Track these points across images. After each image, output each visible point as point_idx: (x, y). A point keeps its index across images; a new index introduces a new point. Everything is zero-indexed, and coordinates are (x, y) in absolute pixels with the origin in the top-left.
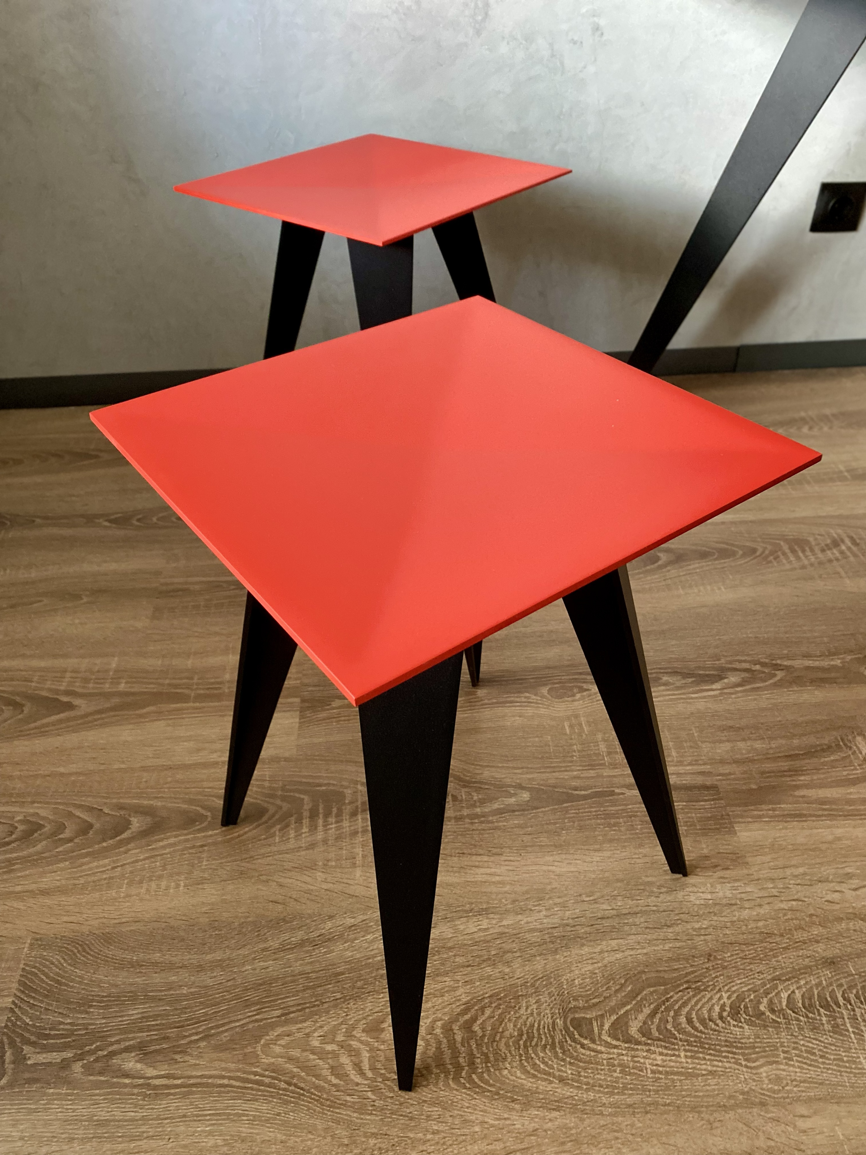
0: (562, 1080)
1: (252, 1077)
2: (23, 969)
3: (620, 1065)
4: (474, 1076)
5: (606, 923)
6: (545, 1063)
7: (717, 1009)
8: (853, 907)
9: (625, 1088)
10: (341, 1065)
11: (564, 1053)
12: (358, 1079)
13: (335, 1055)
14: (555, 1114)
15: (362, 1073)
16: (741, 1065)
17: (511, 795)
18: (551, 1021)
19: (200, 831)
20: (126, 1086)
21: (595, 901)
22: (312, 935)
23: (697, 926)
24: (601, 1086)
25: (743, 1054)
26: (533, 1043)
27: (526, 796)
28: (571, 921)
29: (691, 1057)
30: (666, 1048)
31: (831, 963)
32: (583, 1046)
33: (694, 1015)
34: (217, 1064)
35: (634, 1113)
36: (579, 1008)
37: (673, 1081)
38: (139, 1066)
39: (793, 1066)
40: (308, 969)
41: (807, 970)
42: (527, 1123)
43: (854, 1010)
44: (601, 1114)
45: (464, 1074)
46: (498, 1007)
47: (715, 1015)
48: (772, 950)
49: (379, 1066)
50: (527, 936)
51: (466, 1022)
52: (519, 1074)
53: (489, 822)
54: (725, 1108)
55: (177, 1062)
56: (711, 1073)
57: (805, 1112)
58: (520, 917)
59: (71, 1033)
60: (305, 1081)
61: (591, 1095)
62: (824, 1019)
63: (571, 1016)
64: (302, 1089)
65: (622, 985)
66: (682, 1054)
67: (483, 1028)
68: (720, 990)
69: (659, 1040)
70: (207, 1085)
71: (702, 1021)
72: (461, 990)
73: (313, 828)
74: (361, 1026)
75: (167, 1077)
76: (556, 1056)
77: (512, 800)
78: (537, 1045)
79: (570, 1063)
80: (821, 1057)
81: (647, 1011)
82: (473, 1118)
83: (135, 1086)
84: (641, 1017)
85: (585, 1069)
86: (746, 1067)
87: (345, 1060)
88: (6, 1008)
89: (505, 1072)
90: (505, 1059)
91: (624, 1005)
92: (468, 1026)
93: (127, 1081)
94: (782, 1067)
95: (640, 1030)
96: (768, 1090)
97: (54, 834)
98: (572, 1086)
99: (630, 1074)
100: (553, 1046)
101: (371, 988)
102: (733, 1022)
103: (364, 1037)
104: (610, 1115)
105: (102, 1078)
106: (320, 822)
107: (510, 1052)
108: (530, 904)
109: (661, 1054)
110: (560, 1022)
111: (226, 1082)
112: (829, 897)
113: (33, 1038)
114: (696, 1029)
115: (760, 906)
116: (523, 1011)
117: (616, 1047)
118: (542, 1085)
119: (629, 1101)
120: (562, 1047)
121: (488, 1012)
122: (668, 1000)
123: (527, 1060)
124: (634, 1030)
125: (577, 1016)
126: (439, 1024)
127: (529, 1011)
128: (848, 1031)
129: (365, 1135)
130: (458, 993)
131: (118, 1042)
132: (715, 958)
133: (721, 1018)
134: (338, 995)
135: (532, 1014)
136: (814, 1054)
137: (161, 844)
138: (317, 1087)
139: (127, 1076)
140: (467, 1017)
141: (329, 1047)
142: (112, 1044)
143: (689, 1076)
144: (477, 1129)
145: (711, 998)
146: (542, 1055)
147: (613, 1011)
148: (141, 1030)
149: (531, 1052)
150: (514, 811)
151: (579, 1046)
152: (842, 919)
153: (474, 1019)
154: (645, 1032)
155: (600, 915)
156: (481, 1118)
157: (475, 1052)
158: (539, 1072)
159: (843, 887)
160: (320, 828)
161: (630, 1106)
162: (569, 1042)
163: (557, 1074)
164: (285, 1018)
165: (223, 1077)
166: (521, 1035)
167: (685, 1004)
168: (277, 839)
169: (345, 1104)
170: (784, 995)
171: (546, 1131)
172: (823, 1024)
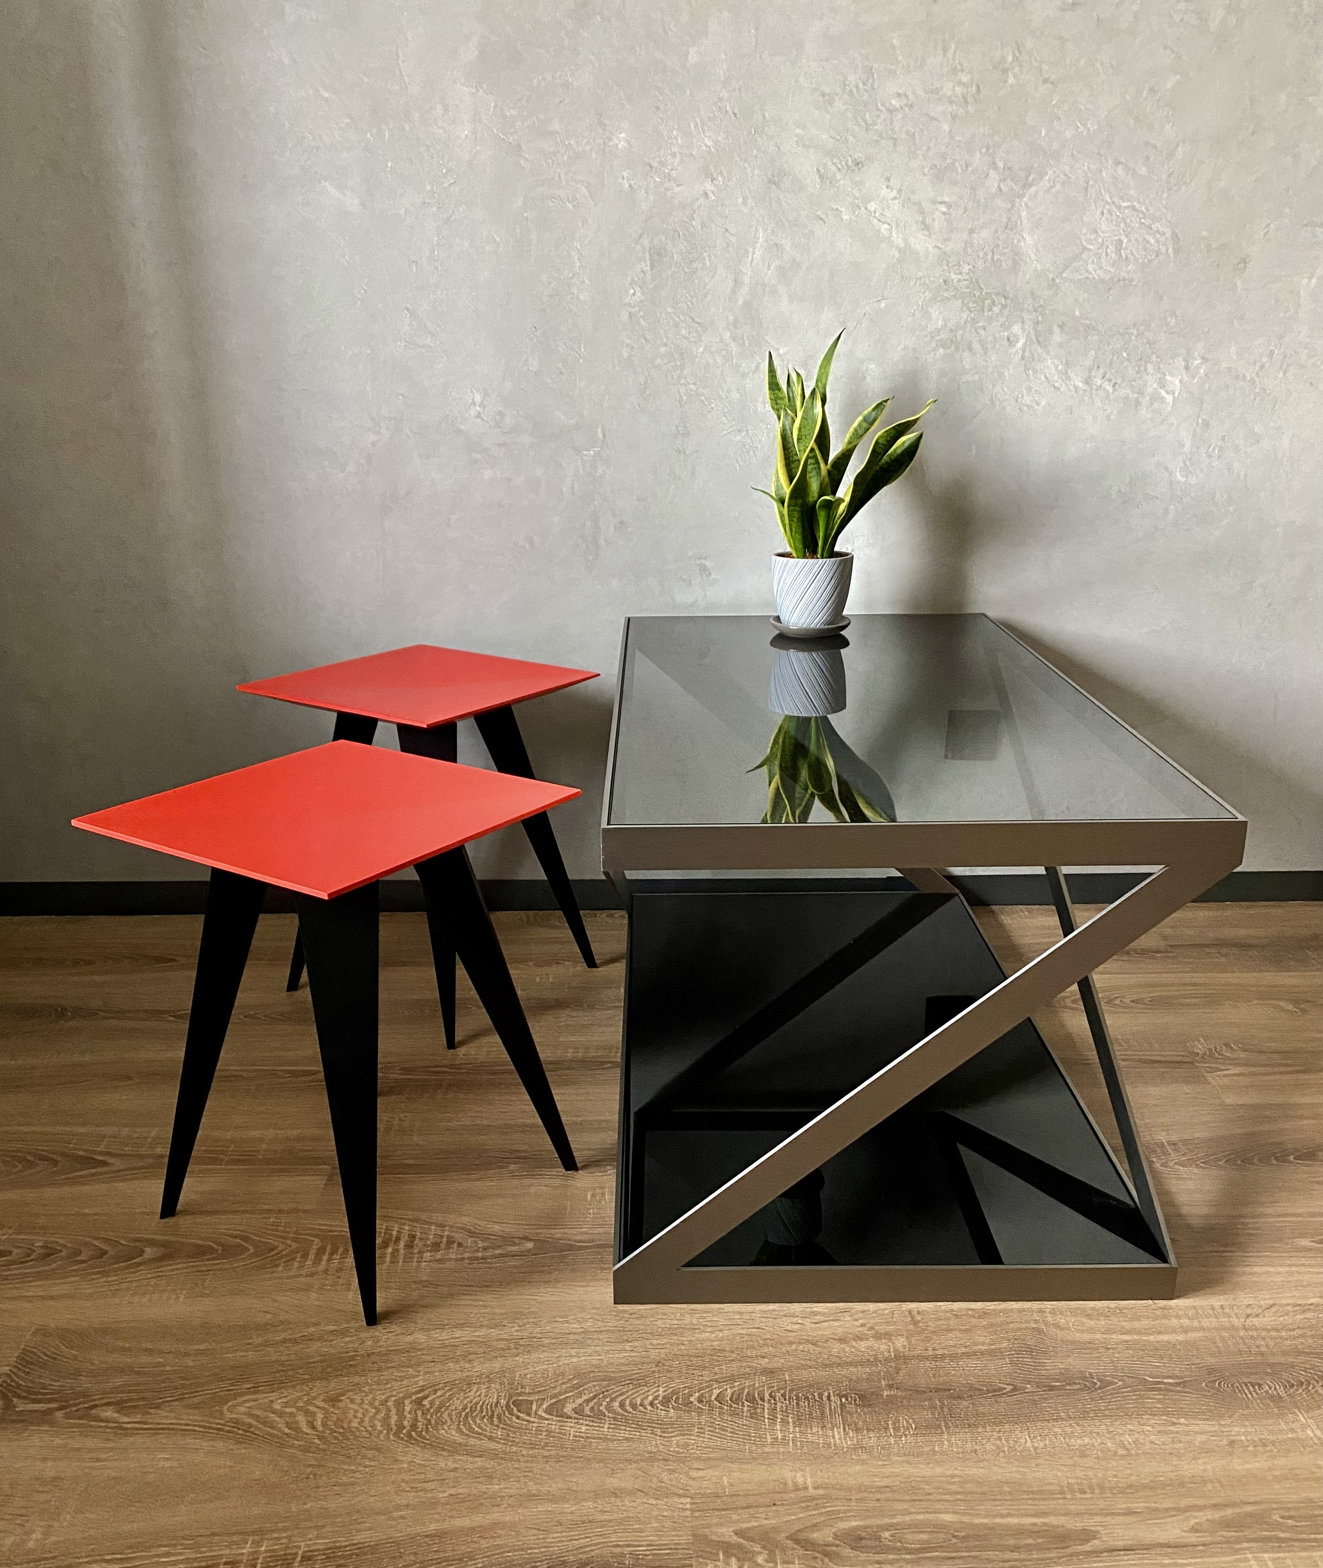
0: (490, 1438)
1: (215, 1426)
2: (24, 1349)
3: (546, 1431)
4: (413, 1433)
5: (572, 1337)
6: (479, 1427)
7: (650, 1398)
8: (809, 1336)
9: (547, 1444)
10: (297, 1422)
11: (500, 1421)
12: (309, 1431)
13: (292, 1415)
14: (478, 1459)
15: (313, 1428)
16: (656, 1435)
17: (515, 1244)
18: (495, 1400)
19: (208, 1260)
20: (100, 1427)
21: (567, 1322)
22: (294, 1336)
23: (655, 1342)
24: (524, 1443)
25: (660, 1428)
26: (474, 1414)
27: (530, 1245)
28: (539, 1335)
29: (613, 1428)
30: (593, 1421)
31: (769, 1372)
32: (518, 1417)
33: (628, 1402)
34: (185, 1417)
35: (547, 1462)
36: (524, 1393)
37: (591, 1442)
38: (116, 1415)
39: (704, 1437)
40: (283, 1358)
41: (745, 1376)
42: (450, 1464)
43: (776, 1404)
44: (519, 1460)
45: (404, 1431)
46: (450, 1390)
47: (646, 1402)
48: (718, 1361)
49: (329, 1423)
50: (495, 1343)
51: (418, 1398)
52: (454, 1432)
53: (486, 1263)
54: (629, 1461)
55: (150, 1414)
56: (627, 1439)
57: (701, 1467)
58: (492, 1330)
59: (59, 1392)
60: (261, 1430)
61: (514, 1449)
62: (745, 1409)
63: (514, 1398)
64: (258, 1435)
65: (570, 1380)
66: (606, 1426)
67: (432, 1403)
68: (659, 1386)
69: (590, 1416)
70: (173, 1429)
71: (634, 1406)
72: (421, 1377)
73: (317, 1261)
74: (321, 1398)
75: (139, 1423)
76: (492, 1423)
77: (515, 1248)
78: (477, 1415)
79: (503, 1428)
80: (731, 1432)
81: (585, 1397)
82: (404, 1459)
83: (110, 1428)
84: (579, 1401)
85: (514, 1433)
86: (661, 1436)
87: (301, 1419)
88: (4, 1374)
89: (443, 1431)
90: (445, 1423)
91: (566, 1392)
92: (419, 1402)
93: (102, 1424)
94: (693, 1438)
95: (575, 1410)
96: (674, 1452)
97: (68, 1257)
98: (498, 1443)
99: (553, 1437)
100: (492, 1417)
101: (339, 1373)
102: (660, 1407)
103: (322, 1404)
104: (527, 1462)
105: (81, 1421)
106: (325, 1258)
107: (451, 1419)
108: (505, 1322)
109: (586, 1425)
110: (503, 1402)
111: (190, 1428)
112: (789, 1328)
113: (24, 1394)
114: (626, 1411)
115: (721, 1331)
116: (472, 1393)
117: (547, 1419)
118: (472, 1441)
119: (546, 1453)
120: (499, 1418)
121: (439, 1394)
122: (607, 1391)
123: (464, 1425)
124: (568, 1409)
125: (520, 1398)
126: (393, 1399)
127: (478, 1394)
128: (764, 1417)
129: (304, 1466)
130: (416, 1379)
131: (99, 1399)
132: (664, 1365)
133: (651, 1404)
134: (307, 1377)
135: (480, 1396)
136: (727, 1431)
137: (169, 1268)
138: (269, 1434)
139: (102, 1421)
140: (419, 1396)
141: (288, 1410)
142: (95, 1400)
143: (606, 1440)
144: (405, 1466)
145: (649, 1391)
146: (478, 1422)
147: (555, 1396)
148: (123, 1392)
149: (469, 1419)
150: (513, 1256)
151: (514, 1418)
152: (794, 1343)
153: (426, 1397)
154: (579, 1411)
155: (567, 1331)
156: (410, 1459)
157: (420, 1418)
158: (473, 1433)
159: (807, 1322)
160: (324, 1263)
161: (545, 1457)
162: (506, 1413)
163: (488, 1434)
164: (255, 1390)
165: (189, 1425)
166: (464, 1409)
167: (621, 1395)
168: (280, 1268)
169: (292, 1446)
170: (716, 1392)
171: (465, 1469)
172: (743, 1412)
